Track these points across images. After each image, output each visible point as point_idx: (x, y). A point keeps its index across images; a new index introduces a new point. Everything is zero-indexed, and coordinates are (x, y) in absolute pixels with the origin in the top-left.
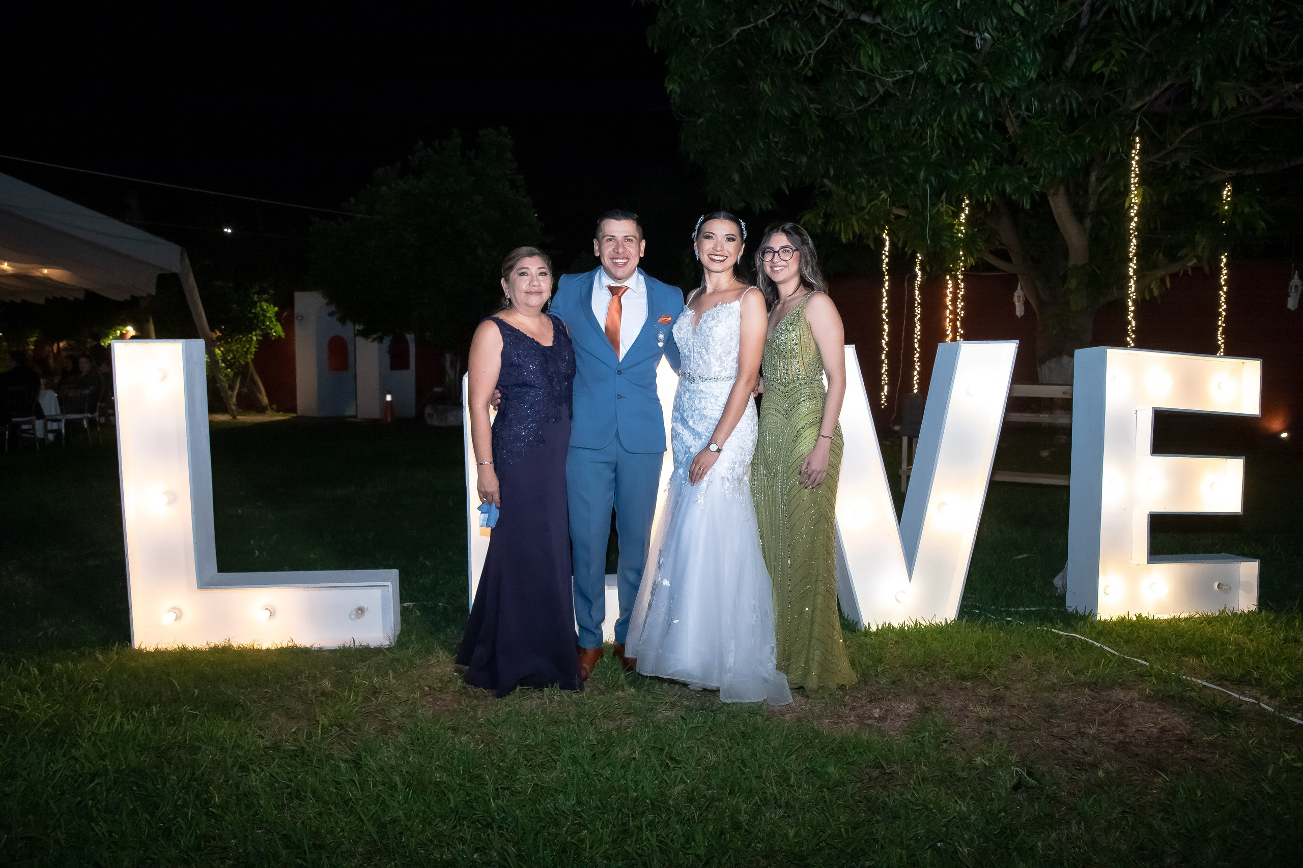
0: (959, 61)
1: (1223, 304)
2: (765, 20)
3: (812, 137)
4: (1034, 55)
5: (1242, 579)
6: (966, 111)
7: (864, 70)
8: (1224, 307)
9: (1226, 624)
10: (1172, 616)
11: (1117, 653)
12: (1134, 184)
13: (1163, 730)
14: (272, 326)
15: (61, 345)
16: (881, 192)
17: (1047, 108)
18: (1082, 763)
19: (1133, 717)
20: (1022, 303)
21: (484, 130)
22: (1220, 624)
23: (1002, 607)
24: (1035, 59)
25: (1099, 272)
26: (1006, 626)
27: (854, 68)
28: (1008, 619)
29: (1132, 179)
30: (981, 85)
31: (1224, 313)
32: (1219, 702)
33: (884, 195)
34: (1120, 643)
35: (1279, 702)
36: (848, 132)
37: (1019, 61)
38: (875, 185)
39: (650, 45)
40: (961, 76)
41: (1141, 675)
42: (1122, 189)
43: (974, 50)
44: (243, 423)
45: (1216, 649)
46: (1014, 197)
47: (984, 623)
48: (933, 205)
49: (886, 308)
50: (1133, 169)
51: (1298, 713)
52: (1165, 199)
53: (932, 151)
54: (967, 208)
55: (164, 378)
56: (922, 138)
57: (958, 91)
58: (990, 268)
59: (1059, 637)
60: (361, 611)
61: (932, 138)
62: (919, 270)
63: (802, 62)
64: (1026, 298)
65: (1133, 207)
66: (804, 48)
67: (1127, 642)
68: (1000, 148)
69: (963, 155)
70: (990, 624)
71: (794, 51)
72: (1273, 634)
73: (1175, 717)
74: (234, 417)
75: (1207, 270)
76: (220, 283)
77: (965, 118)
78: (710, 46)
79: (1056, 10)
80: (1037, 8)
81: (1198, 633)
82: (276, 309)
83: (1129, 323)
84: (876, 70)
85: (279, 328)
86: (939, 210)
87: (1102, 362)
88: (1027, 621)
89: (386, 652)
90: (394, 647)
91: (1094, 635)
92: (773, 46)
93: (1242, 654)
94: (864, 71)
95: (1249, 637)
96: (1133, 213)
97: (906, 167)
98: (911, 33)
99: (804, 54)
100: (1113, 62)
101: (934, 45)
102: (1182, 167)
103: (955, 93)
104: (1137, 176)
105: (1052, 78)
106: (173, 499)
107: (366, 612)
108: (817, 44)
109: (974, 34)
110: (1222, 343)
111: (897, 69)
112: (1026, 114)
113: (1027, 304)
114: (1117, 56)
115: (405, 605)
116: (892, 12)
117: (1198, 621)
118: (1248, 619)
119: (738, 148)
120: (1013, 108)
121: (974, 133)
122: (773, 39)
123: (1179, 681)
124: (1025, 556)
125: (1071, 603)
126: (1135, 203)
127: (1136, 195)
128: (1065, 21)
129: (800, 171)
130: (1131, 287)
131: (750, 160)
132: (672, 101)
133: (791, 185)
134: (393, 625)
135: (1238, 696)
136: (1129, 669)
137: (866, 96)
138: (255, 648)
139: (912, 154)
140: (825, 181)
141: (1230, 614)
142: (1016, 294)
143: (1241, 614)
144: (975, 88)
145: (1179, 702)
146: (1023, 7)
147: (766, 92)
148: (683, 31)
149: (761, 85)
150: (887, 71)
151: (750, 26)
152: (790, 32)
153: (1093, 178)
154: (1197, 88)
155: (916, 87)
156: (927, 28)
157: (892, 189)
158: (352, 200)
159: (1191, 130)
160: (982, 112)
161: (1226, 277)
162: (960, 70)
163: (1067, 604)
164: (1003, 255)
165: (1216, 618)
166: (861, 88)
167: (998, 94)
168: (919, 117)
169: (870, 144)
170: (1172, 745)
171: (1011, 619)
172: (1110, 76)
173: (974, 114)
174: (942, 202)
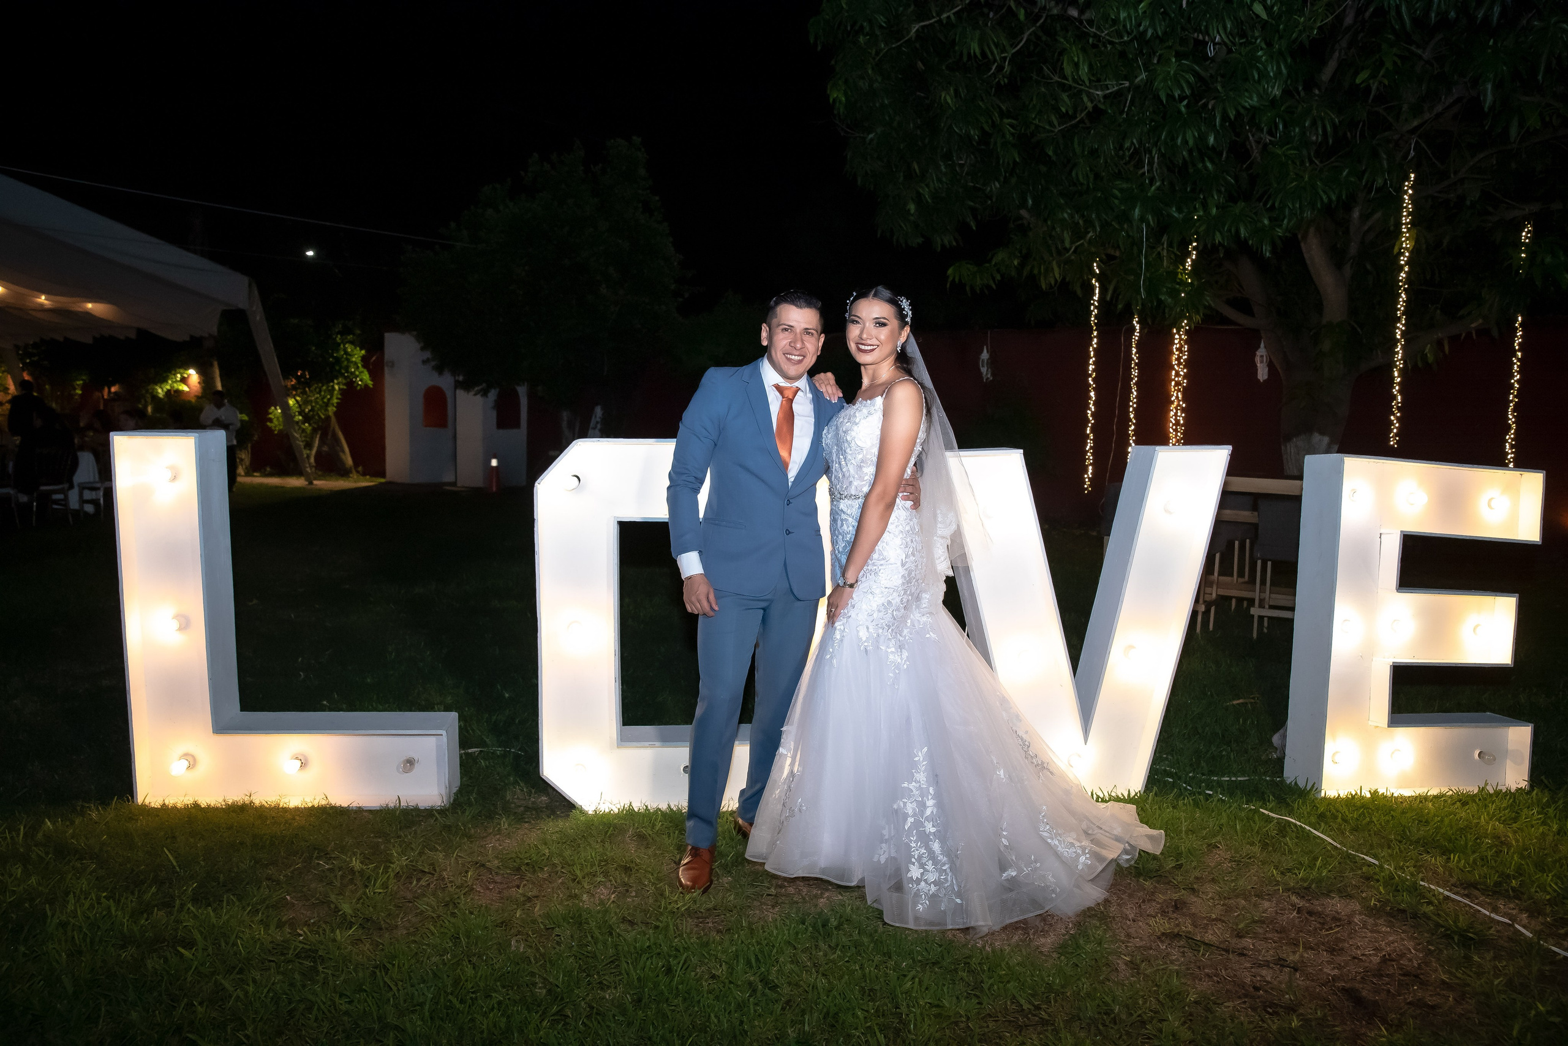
0: (1184, 74)
1: (1516, 374)
2: (951, 14)
3: (1006, 160)
4: (1279, 67)
5: (1510, 747)
6: (1194, 136)
7: (1067, 79)
8: (1518, 377)
9: (1486, 806)
10: (1418, 793)
11: (1339, 846)
12: (1406, 224)
13: (1385, 960)
14: (357, 373)
15: (113, 389)
16: (1089, 230)
17: (1294, 131)
18: (1277, 1005)
19: (1351, 938)
20: (1265, 364)
21: (612, 141)
22: (1478, 805)
23: (1203, 774)
24: (1279, 72)
25: (1361, 333)
26: (1203, 802)
27: (1056, 78)
28: (1207, 792)
29: (1404, 218)
30: (1212, 102)
31: (1516, 385)
32: (1462, 922)
33: (1090, 234)
34: (1346, 830)
35: (1542, 924)
36: (1049, 156)
37: (1259, 75)
38: (1081, 222)
39: (812, 42)
40: (1185, 92)
41: (1368, 878)
42: (1392, 228)
43: (1206, 58)
44: (320, 490)
45: (1466, 844)
46: (1250, 242)
47: (1177, 797)
48: (1153, 248)
49: (1094, 370)
50: (1405, 205)
51: (1564, 940)
52: (1445, 242)
53: (1152, 181)
54: (1194, 252)
55: (174, 478)
56: (1140, 164)
57: (1183, 109)
58: (1225, 320)
59: (1269, 820)
60: (410, 763)
61: (1151, 163)
62: (1137, 322)
63: (994, 68)
64: (1270, 358)
65: (1404, 252)
66: (995, 52)
67: (1355, 829)
68: (1236, 178)
69: (1189, 189)
70: (1184, 799)
71: (983, 54)
72: (1544, 823)
73: (1403, 939)
74: (311, 483)
75: (1495, 333)
76: (296, 321)
77: (1191, 142)
78: (883, 46)
79: (1307, 11)
80: (1284, 9)
81: (1447, 821)
82: (363, 352)
83: (1394, 397)
84: (1084, 81)
85: (366, 376)
86: (1159, 253)
87: (1338, 474)
88: (1230, 797)
89: (437, 815)
90: (447, 810)
91: (1313, 819)
92: (957, 48)
93: (1501, 851)
94: (1066, 82)
95: (1514, 825)
96: (1403, 261)
97: (1116, 202)
98: (1126, 38)
99: (995, 61)
100: (1382, 73)
101: (1154, 53)
102: (1468, 203)
103: (1179, 112)
104: (1409, 214)
105: (1302, 94)
106: (185, 625)
107: (416, 765)
108: (1013, 46)
109: (1204, 38)
110: (1513, 423)
111: (1109, 80)
112: (1268, 138)
113: (1271, 366)
114: (1389, 65)
115: (470, 751)
116: (1102, 10)
117: (1449, 801)
118: (1513, 798)
119: (914, 170)
120: (1254, 130)
121: (1203, 162)
122: (957, 40)
123: (1414, 889)
124: (1241, 701)
125: (1292, 772)
126: (1406, 249)
127: (1407, 239)
128: (1319, 24)
129: (990, 202)
130: (1397, 353)
131: (927, 186)
132: (836, 112)
133: (979, 217)
134: (447, 782)
135: (1488, 913)
136: (1352, 870)
137: (1070, 113)
138: (281, 806)
139: (1125, 186)
140: (1023, 212)
141: (1491, 791)
142: (1258, 353)
143: (1506, 791)
144: (1205, 105)
145: (1411, 918)
146: (1265, 7)
147: (948, 104)
148: (849, 29)
149: (942, 98)
150: (1097, 80)
151: (933, 20)
152: (978, 33)
153: (1356, 214)
154: (1486, 109)
155: (1132, 102)
156: (1145, 31)
157: (1102, 227)
158: (453, 225)
159: (1482, 156)
160: (1213, 136)
161: (1520, 340)
162: (1184, 85)
163: (1285, 774)
164: (1243, 305)
165: (1472, 797)
166: (1066, 102)
167: (1232, 114)
168: (1135, 141)
169: (1074, 174)
170: (1395, 981)
171: (1211, 793)
172: (1378, 89)
173: (1203, 138)
174: (1163, 244)
